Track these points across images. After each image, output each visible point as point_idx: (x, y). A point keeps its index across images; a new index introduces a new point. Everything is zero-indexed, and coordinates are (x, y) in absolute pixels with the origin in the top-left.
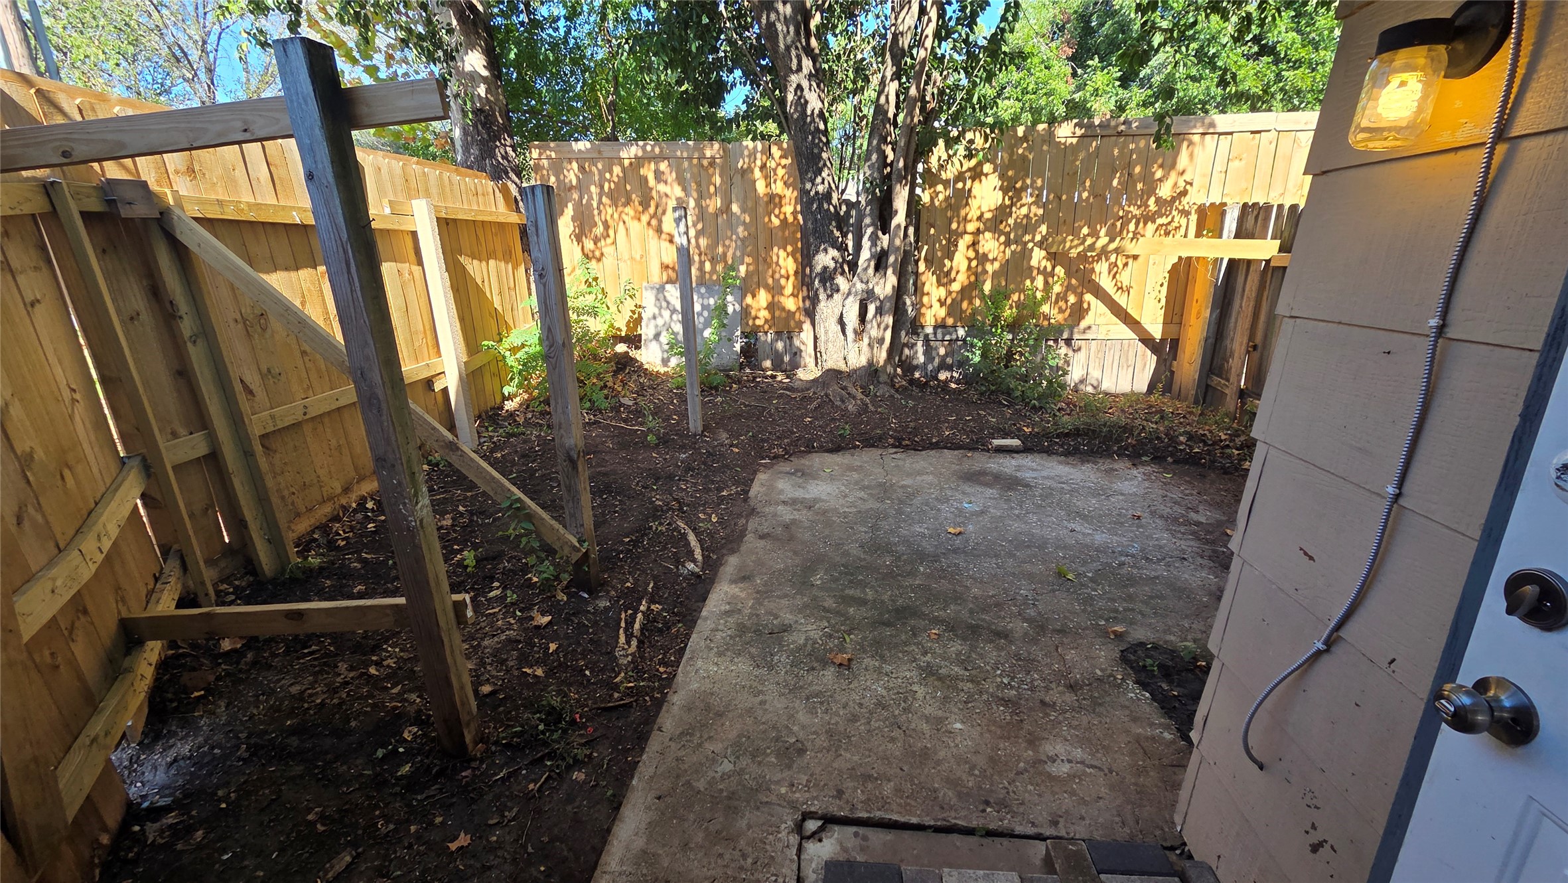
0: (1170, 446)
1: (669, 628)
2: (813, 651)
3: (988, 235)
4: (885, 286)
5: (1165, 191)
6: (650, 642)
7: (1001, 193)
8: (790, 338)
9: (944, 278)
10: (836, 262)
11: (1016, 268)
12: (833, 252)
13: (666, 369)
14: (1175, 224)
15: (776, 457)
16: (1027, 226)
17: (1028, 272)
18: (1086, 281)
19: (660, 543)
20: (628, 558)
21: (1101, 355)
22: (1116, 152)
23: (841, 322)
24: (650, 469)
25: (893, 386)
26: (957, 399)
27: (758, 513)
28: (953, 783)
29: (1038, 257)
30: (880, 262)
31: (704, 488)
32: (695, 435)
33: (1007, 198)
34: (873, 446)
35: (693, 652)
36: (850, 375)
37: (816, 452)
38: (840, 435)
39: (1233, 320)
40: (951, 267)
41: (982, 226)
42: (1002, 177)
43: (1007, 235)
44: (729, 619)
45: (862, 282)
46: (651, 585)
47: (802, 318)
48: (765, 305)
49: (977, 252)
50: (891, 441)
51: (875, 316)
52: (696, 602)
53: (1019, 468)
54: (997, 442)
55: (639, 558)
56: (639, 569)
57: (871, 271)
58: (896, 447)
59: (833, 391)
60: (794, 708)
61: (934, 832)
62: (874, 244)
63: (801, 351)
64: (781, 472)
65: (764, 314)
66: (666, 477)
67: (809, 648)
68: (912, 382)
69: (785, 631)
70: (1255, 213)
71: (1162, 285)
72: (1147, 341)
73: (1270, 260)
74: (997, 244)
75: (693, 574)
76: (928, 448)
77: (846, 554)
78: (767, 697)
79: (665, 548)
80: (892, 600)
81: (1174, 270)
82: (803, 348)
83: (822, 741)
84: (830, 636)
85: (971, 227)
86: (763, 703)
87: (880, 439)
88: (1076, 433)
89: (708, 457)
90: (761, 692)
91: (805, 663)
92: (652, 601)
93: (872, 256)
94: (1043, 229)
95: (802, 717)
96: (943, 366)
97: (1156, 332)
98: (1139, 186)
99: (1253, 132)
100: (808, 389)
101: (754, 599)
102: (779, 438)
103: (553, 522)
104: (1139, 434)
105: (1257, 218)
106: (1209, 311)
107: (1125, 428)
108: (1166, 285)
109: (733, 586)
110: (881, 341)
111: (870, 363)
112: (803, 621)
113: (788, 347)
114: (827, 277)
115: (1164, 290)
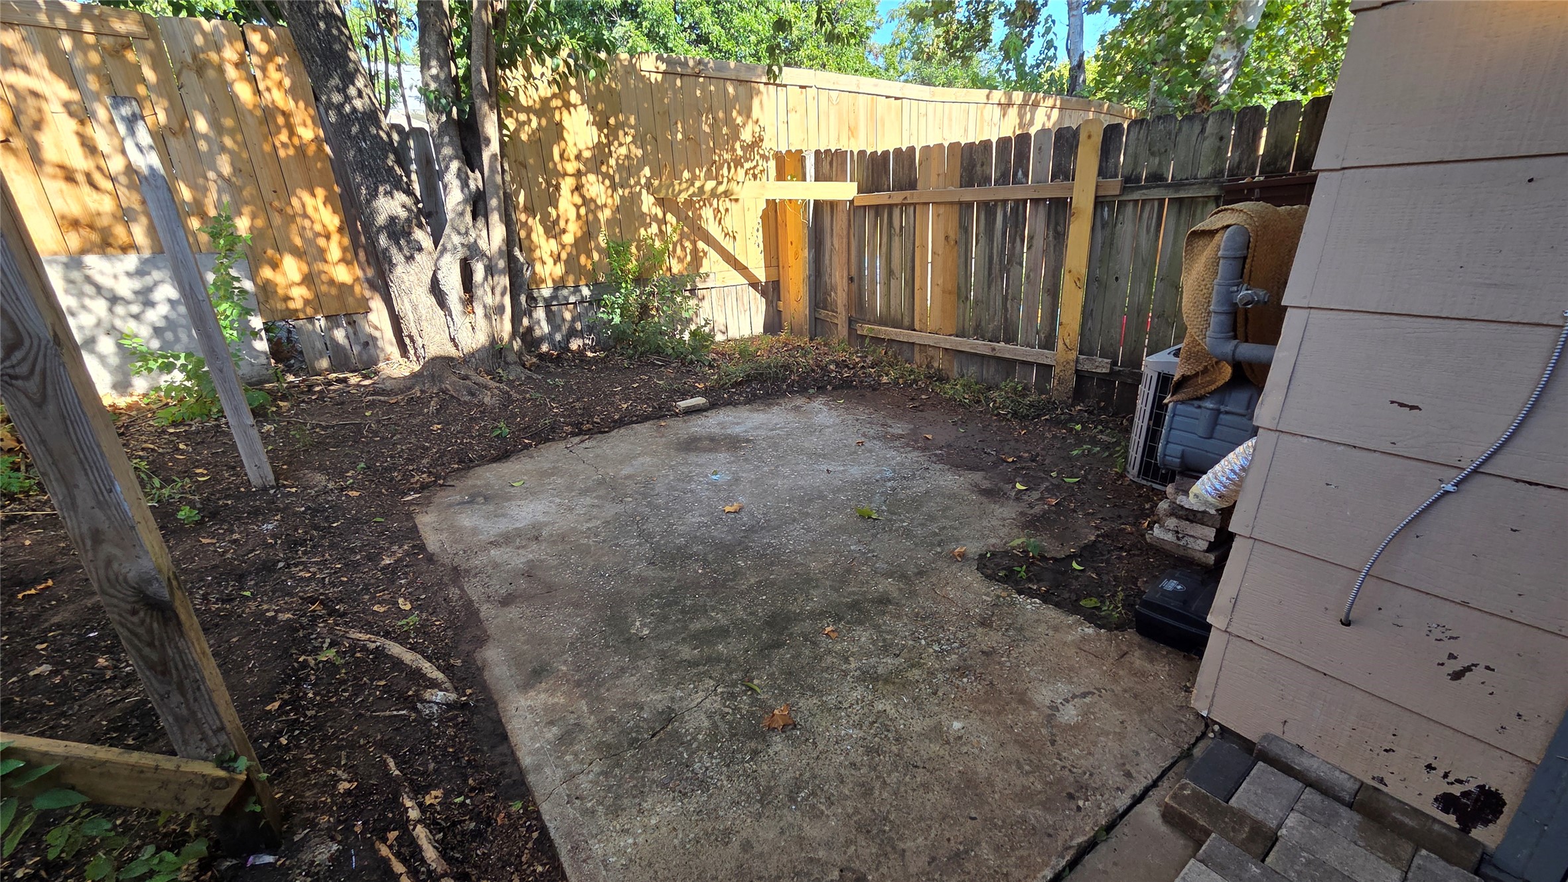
0: (824, 375)
1: (489, 822)
2: (731, 727)
3: (592, 177)
4: (493, 237)
5: (746, 135)
6: (475, 866)
7: (594, 128)
8: (352, 323)
9: (553, 229)
10: (409, 210)
11: (628, 213)
12: (401, 197)
13: (129, 400)
14: (760, 168)
15: (424, 487)
16: (629, 169)
17: (643, 220)
18: (696, 228)
19: (343, 682)
20: (298, 738)
21: (721, 302)
22: (698, 93)
23: (436, 289)
24: (215, 567)
25: (524, 366)
26: (607, 368)
27: (467, 571)
28: (1024, 796)
29: (648, 203)
30: (477, 205)
31: (346, 565)
32: (265, 489)
33: (602, 135)
34: (547, 440)
35: (568, 835)
36: (467, 360)
37: (479, 465)
38: (497, 436)
39: (827, 257)
40: (558, 216)
41: (582, 168)
42: (592, 109)
43: (612, 178)
44: (576, 747)
45: (459, 233)
46: (392, 764)
47: (368, 294)
48: (297, 278)
49: (583, 197)
50: (568, 429)
51: (486, 278)
52: (493, 747)
53: (722, 425)
54: (683, 404)
55: (319, 727)
56: (341, 748)
57: (468, 217)
58: (577, 435)
59: (453, 384)
60: (791, 825)
61: (1071, 870)
62: (465, 184)
63: (375, 339)
64: (450, 506)
65: (299, 293)
66: (258, 571)
67: (723, 727)
68: (541, 356)
69: (670, 720)
70: (829, 159)
71: (758, 230)
72: (754, 284)
73: (853, 200)
74: (602, 188)
75: (450, 706)
76: (614, 428)
77: (641, 580)
78: (744, 834)
79: (359, 689)
80: (751, 614)
81: (765, 216)
82: (377, 334)
83: (867, 849)
84: (732, 696)
85: (571, 167)
86: (747, 846)
87: (553, 429)
88: (748, 380)
89: (313, 516)
90: (727, 832)
91: (739, 751)
92: (418, 791)
93: (465, 201)
94: (647, 171)
95: (812, 831)
96: (572, 333)
97: (761, 275)
98: (725, 130)
99: (802, 87)
100: (410, 388)
101: (583, 697)
102: (410, 461)
103: (135, 757)
104: (797, 370)
105: (831, 163)
106: (806, 251)
107: (786, 367)
108: (761, 229)
109: (532, 693)
110: (500, 310)
111: (493, 341)
112: (679, 693)
113: (352, 336)
114: (398, 231)
115: (760, 234)
